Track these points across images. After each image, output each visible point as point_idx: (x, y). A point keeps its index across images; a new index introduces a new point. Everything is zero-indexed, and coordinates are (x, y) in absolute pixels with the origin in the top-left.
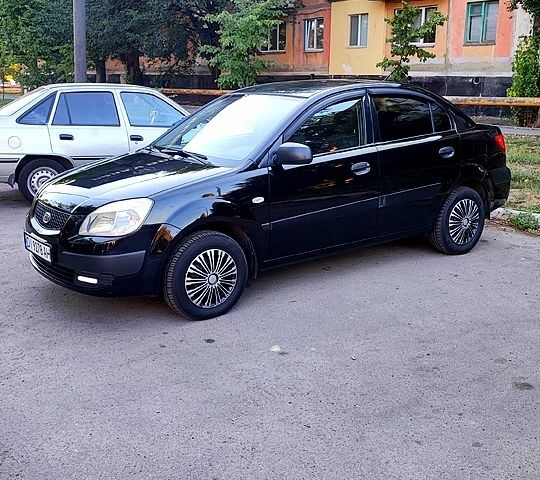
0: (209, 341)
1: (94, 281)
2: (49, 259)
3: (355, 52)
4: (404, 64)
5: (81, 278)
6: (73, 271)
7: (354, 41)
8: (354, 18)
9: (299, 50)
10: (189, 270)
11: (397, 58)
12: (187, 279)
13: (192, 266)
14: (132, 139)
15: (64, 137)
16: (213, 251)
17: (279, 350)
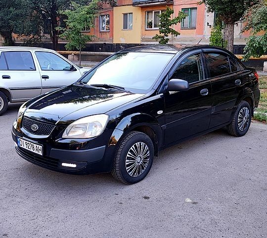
0: (146, 198)
1: (74, 166)
2: (40, 153)
3: (126, 32)
4: (165, 38)
5: (64, 164)
6: (58, 160)
7: (125, 27)
8: (125, 15)
9: (97, 31)
10: (128, 155)
11: (162, 35)
12: (127, 161)
13: (129, 153)
14: (43, 78)
15: (5, 77)
16: (139, 143)
17: (191, 201)
